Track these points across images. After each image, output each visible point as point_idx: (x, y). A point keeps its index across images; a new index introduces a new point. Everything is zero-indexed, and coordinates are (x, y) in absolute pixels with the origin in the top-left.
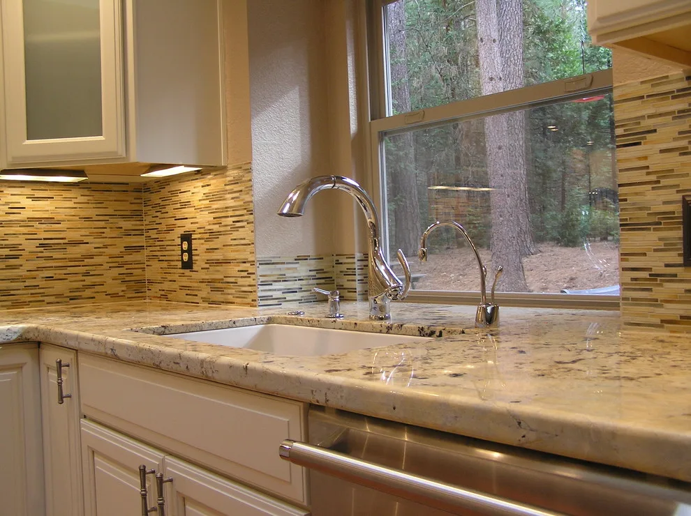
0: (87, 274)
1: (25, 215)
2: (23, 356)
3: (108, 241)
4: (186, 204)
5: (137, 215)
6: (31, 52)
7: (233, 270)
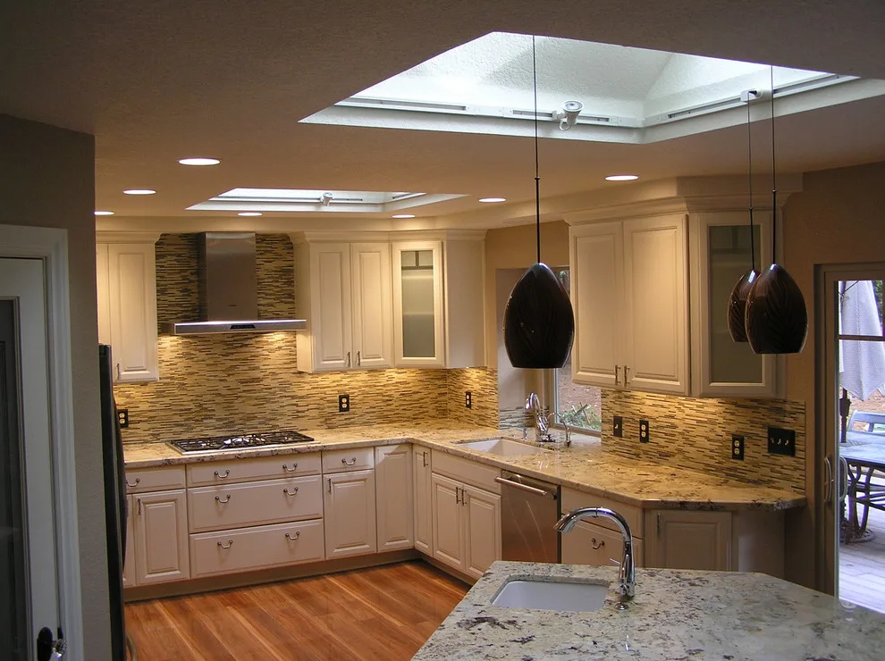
0: (421, 407)
1: (394, 381)
2: (406, 448)
3: (430, 391)
4: (468, 378)
6: (406, 320)
7: (490, 412)
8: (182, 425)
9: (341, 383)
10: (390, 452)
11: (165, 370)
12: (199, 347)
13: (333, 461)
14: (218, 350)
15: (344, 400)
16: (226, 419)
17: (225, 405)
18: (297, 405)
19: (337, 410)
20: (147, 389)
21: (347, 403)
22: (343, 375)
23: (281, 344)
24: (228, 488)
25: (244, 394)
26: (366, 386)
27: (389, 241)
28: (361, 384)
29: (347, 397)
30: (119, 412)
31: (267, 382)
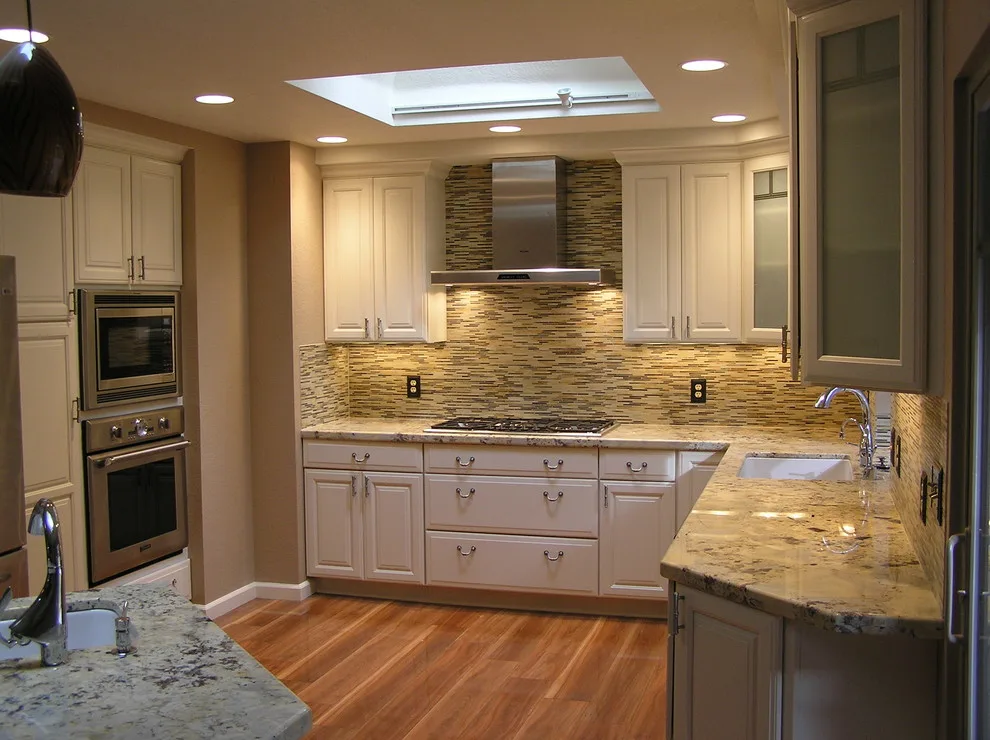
6: (758, 273)
8: (483, 401)
9: (695, 362)
10: (701, 460)
12: (504, 306)
13: (613, 463)
14: (530, 309)
15: (698, 387)
16: (534, 398)
17: (537, 380)
18: (631, 388)
19: (687, 400)
20: (443, 354)
21: (703, 391)
22: (697, 352)
23: (611, 305)
24: (472, 480)
25: (560, 368)
26: (733, 370)
27: (740, 160)
28: (723, 366)
29: (703, 383)
30: (410, 379)
31: (591, 354)
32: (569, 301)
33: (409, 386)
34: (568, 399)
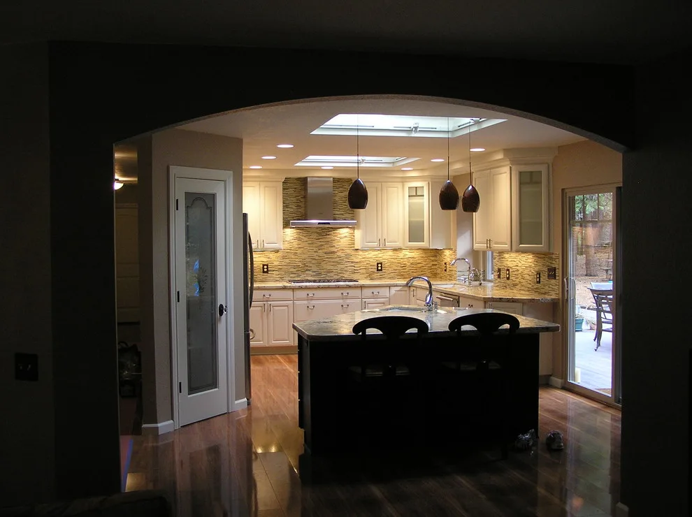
0: (422, 271)
1: (407, 256)
2: (406, 289)
3: (427, 263)
4: (445, 255)
5: (436, 256)
6: (410, 223)
7: (453, 272)
8: (295, 273)
9: (378, 256)
10: (398, 290)
11: (287, 246)
12: (304, 235)
13: (367, 292)
14: (315, 236)
15: (380, 265)
16: (317, 272)
17: (317, 264)
18: (354, 267)
19: (375, 270)
20: (278, 254)
21: (381, 267)
22: (379, 252)
23: (347, 235)
24: (314, 302)
25: (327, 259)
26: (392, 258)
27: (402, 182)
28: (389, 257)
29: (381, 263)
30: (264, 265)
31: (338, 254)
32: (330, 233)
33: (263, 268)
34: (330, 271)
